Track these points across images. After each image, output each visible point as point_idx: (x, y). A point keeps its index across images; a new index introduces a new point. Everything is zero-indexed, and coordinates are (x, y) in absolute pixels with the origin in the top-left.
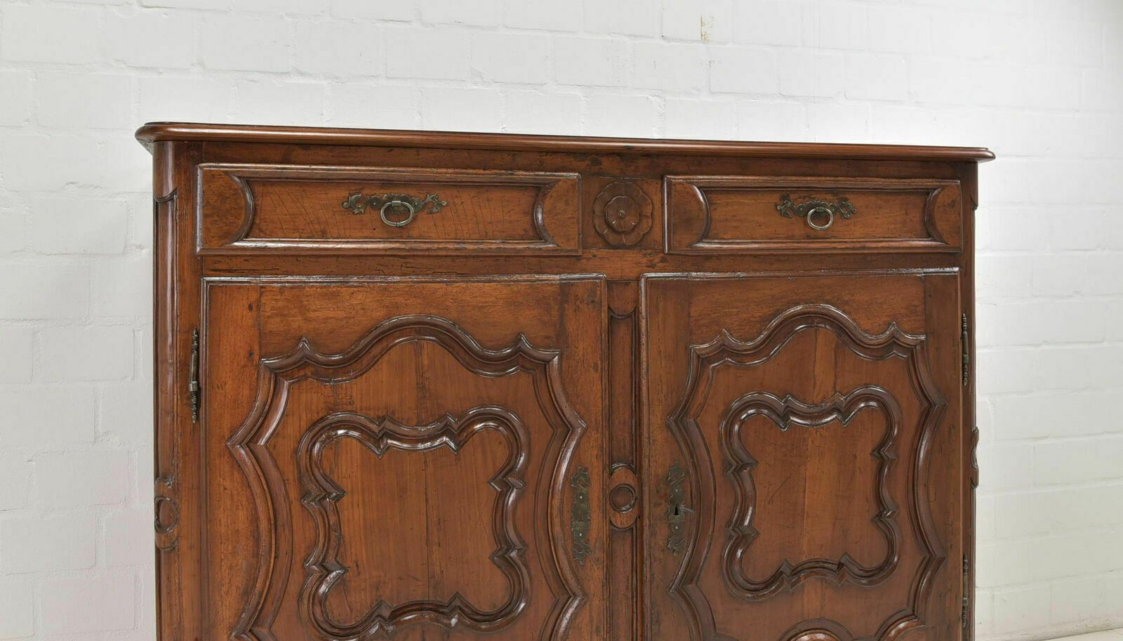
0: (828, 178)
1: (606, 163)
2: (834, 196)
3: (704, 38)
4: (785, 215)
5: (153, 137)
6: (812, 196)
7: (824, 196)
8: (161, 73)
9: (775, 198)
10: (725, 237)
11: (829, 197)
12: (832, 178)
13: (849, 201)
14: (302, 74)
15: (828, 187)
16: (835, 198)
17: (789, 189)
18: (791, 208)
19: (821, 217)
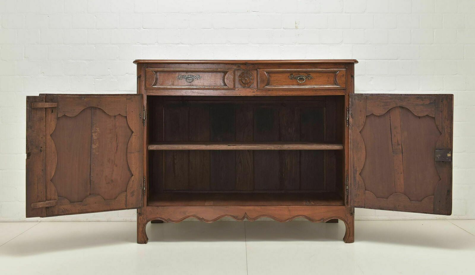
1: (242, 66)
3: (296, 28)
4: (291, 79)
5: (137, 63)
6: (299, 74)
7: (303, 74)
8: (148, 45)
9: (289, 74)
10: (274, 85)
11: (305, 74)
13: (311, 75)
14: (182, 44)
17: (293, 72)
18: (293, 77)
19: (301, 79)
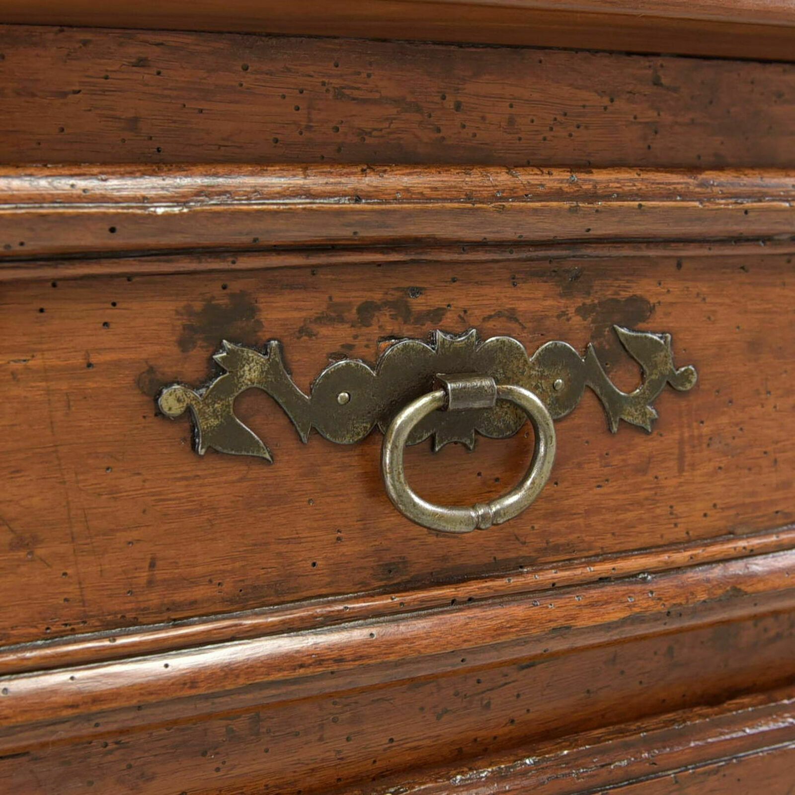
0: (526, 178)
2: (567, 292)
6: (418, 304)
12: (557, 179)
13: (659, 318)
15: (529, 234)
16: (572, 305)
17: (245, 263)
